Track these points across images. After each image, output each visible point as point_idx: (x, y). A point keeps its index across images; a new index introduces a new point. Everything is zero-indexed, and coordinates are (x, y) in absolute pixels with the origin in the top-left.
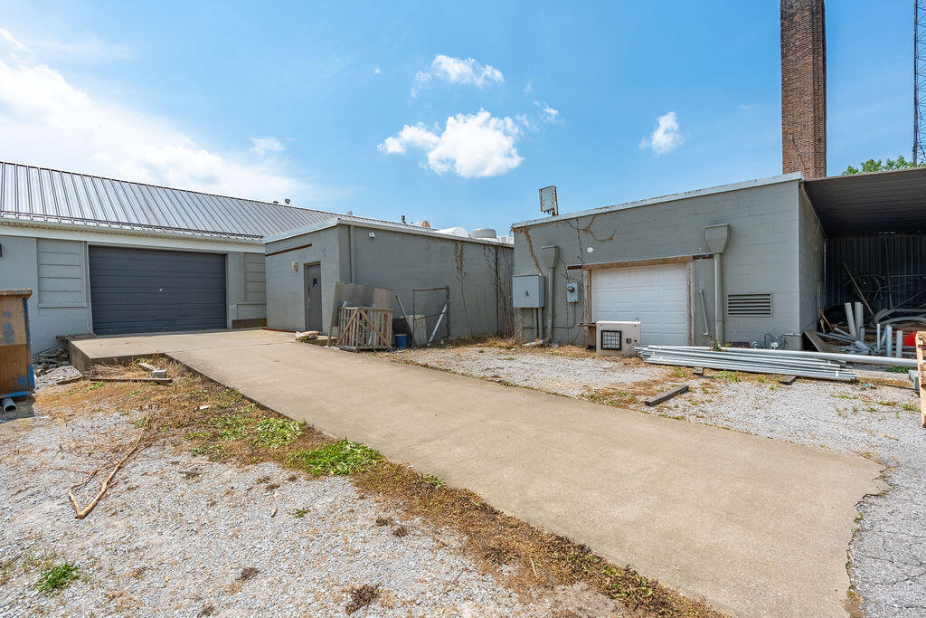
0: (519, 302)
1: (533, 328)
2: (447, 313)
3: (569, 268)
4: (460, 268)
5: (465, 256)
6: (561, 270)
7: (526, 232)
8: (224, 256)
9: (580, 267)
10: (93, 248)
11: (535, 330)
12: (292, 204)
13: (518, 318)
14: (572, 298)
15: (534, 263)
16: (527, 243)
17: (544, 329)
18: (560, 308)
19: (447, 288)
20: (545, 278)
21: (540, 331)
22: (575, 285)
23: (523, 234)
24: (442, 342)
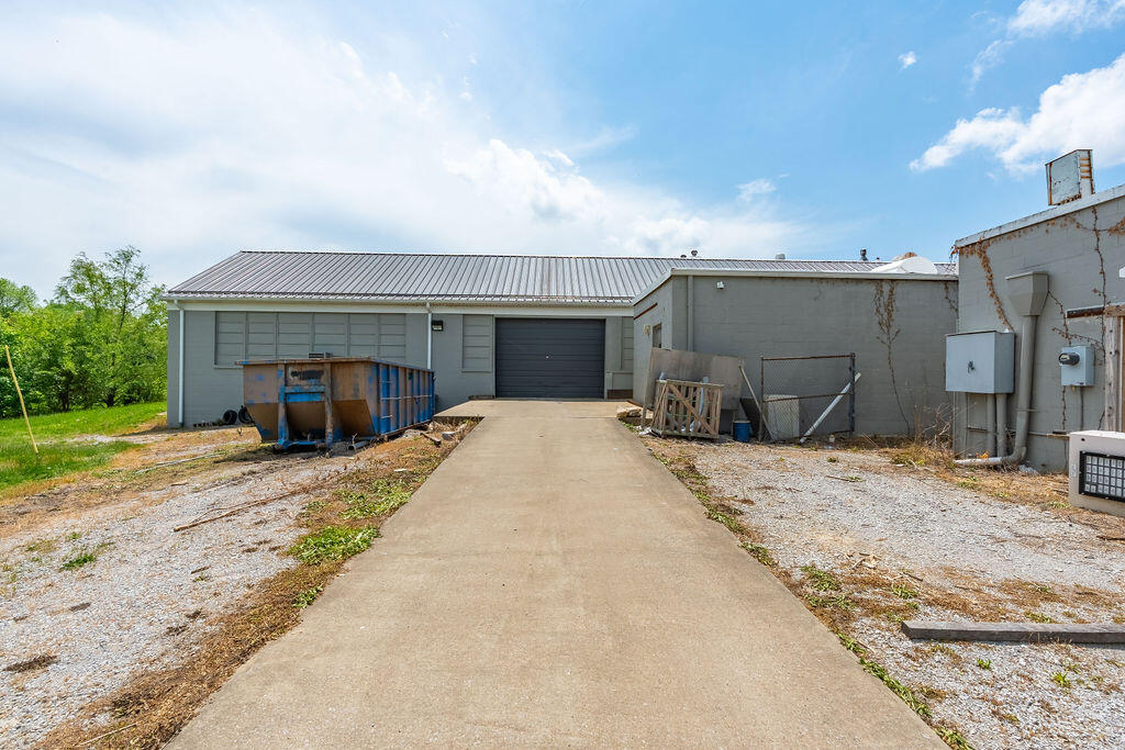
0: (957, 381)
1: (985, 431)
2: (851, 395)
3: (1071, 315)
4: (886, 325)
5: (897, 304)
6: (1054, 320)
7: (982, 253)
8: (602, 321)
9: (1099, 312)
10: (499, 320)
11: (990, 437)
12: (700, 255)
13: (961, 411)
14: (1073, 377)
15: (995, 308)
16: (984, 273)
17: (1010, 436)
18: (1047, 399)
19: (852, 357)
20: (1016, 337)
21: (1001, 440)
22: (1080, 350)
23: (976, 255)
24: (832, 440)
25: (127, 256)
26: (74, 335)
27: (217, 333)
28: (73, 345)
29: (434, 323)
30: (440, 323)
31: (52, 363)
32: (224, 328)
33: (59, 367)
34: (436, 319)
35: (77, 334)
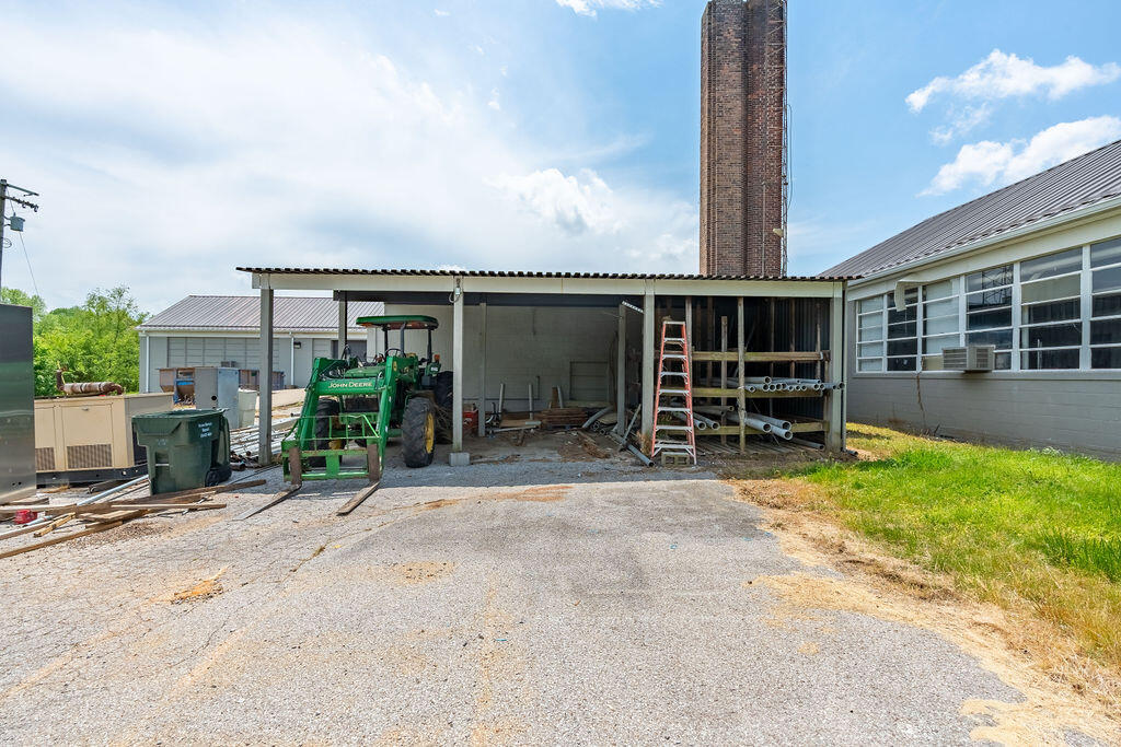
25: (120, 293)
26: (84, 348)
27: (168, 349)
28: (84, 354)
29: (295, 344)
30: (299, 344)
31: (72, 365)
32: (172, 347)
33: (73, 369)
34: (297, 341)
35: (86, 347)
